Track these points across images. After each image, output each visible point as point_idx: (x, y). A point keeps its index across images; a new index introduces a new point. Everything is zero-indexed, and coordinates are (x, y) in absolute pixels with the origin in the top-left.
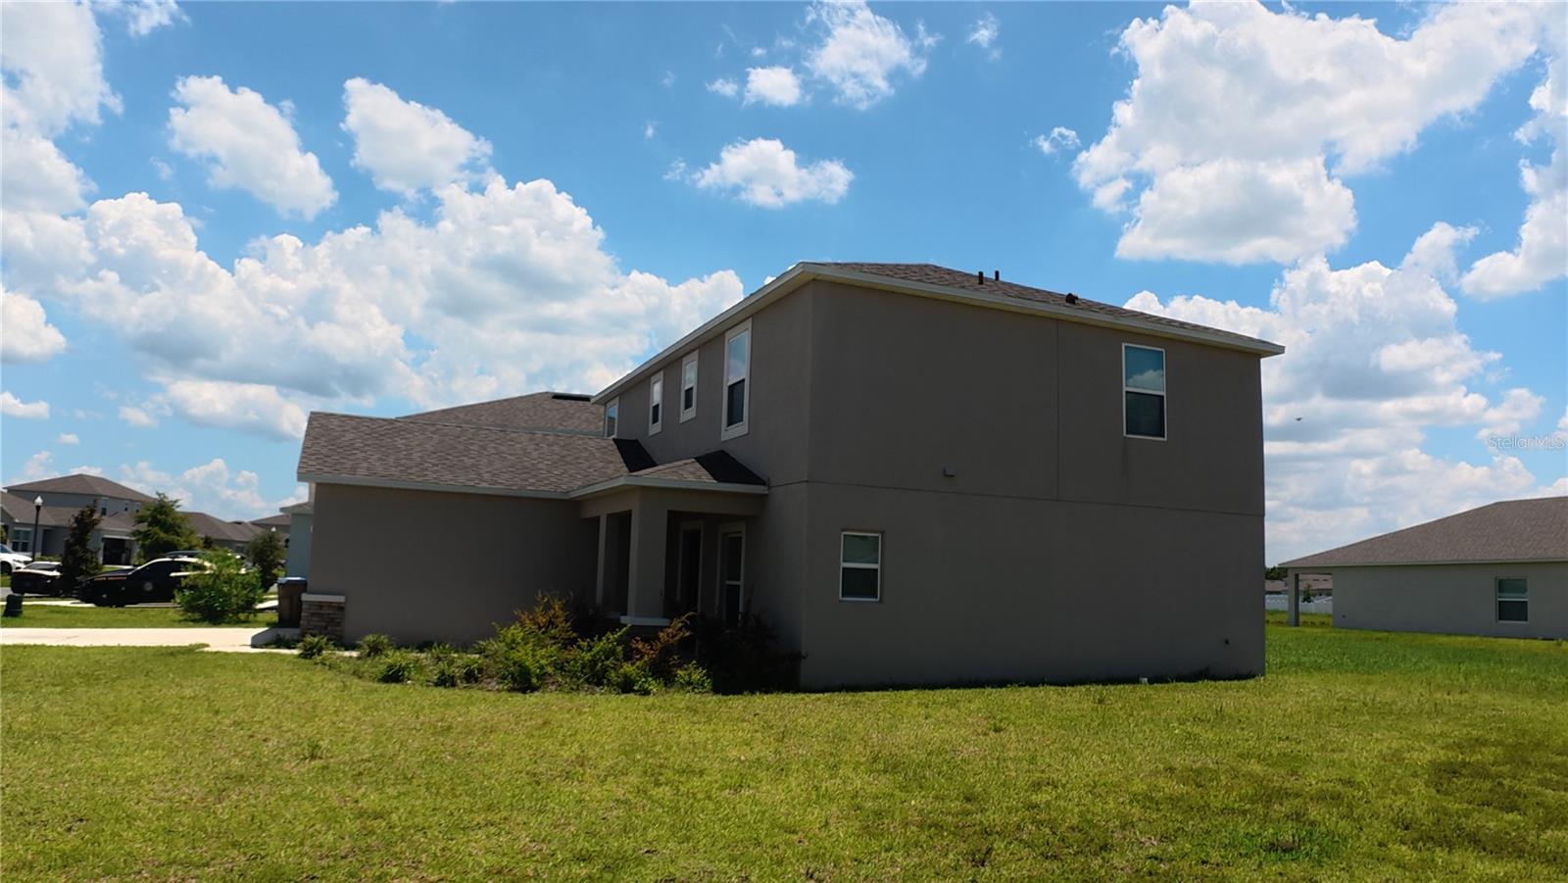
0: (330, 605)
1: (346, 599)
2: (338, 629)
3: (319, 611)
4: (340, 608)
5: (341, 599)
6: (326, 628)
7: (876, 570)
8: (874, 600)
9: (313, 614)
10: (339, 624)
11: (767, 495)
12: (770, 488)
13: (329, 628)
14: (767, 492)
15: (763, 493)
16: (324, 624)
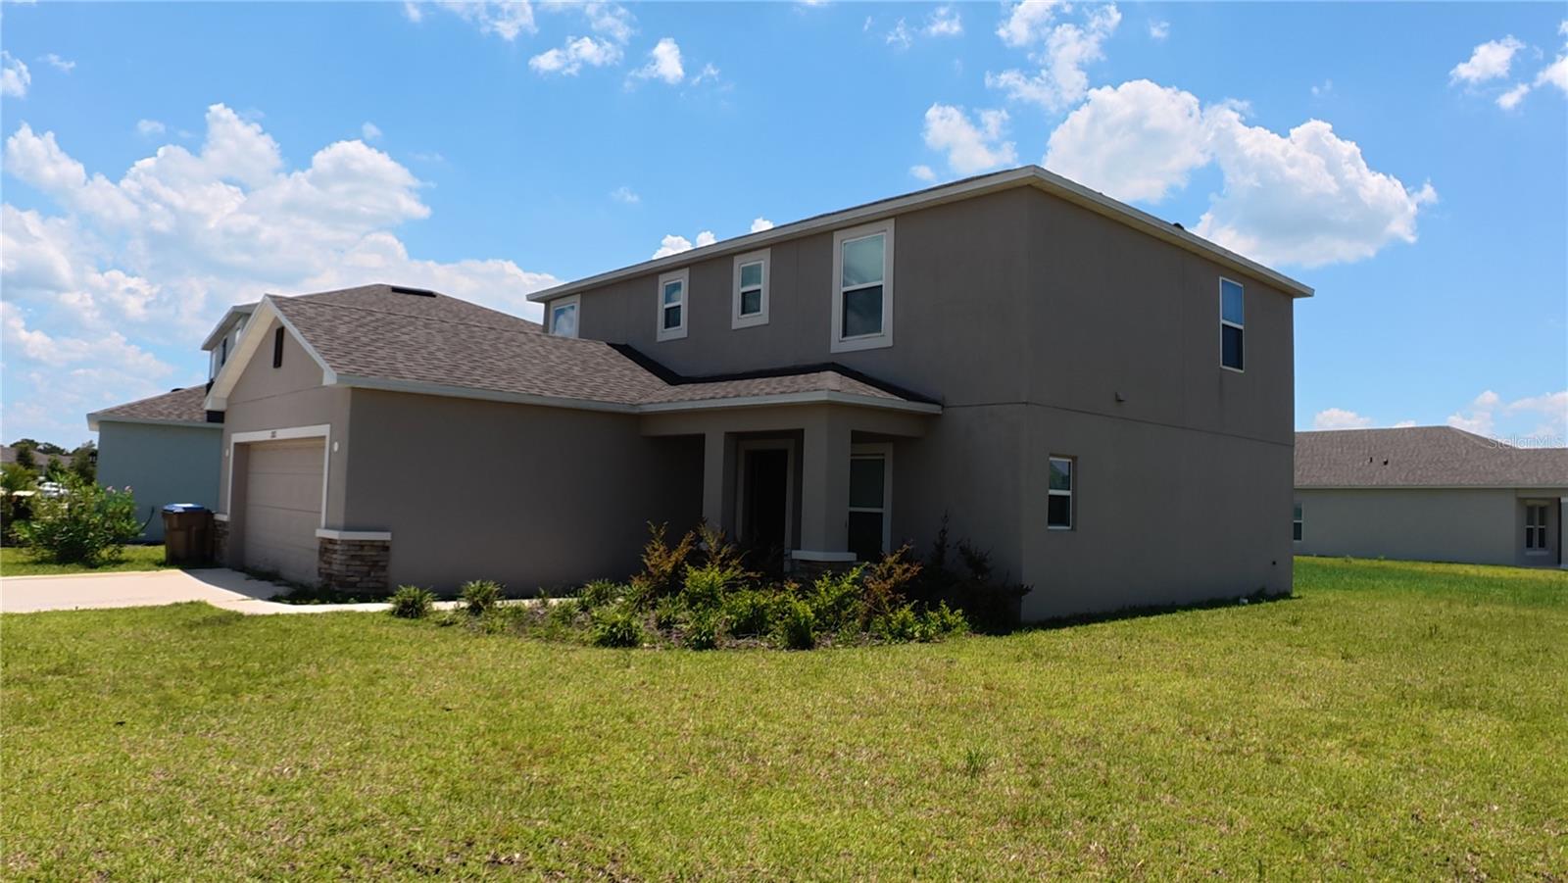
0: (372, 544)
1: (392, 536)
2: (384, 574)
3: (359, 553)
4: (384, 547)
5: (386, 536)
6: (368, 574)
7: (1069, 497)
8: (1067, 528)
9: (353, 557)
10: (384, 568)
11: (938, 415)
12: (943, 407)
13: (372, 574)
14: (940, 412)
15: (936, 412)
16: (366, 568)
